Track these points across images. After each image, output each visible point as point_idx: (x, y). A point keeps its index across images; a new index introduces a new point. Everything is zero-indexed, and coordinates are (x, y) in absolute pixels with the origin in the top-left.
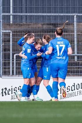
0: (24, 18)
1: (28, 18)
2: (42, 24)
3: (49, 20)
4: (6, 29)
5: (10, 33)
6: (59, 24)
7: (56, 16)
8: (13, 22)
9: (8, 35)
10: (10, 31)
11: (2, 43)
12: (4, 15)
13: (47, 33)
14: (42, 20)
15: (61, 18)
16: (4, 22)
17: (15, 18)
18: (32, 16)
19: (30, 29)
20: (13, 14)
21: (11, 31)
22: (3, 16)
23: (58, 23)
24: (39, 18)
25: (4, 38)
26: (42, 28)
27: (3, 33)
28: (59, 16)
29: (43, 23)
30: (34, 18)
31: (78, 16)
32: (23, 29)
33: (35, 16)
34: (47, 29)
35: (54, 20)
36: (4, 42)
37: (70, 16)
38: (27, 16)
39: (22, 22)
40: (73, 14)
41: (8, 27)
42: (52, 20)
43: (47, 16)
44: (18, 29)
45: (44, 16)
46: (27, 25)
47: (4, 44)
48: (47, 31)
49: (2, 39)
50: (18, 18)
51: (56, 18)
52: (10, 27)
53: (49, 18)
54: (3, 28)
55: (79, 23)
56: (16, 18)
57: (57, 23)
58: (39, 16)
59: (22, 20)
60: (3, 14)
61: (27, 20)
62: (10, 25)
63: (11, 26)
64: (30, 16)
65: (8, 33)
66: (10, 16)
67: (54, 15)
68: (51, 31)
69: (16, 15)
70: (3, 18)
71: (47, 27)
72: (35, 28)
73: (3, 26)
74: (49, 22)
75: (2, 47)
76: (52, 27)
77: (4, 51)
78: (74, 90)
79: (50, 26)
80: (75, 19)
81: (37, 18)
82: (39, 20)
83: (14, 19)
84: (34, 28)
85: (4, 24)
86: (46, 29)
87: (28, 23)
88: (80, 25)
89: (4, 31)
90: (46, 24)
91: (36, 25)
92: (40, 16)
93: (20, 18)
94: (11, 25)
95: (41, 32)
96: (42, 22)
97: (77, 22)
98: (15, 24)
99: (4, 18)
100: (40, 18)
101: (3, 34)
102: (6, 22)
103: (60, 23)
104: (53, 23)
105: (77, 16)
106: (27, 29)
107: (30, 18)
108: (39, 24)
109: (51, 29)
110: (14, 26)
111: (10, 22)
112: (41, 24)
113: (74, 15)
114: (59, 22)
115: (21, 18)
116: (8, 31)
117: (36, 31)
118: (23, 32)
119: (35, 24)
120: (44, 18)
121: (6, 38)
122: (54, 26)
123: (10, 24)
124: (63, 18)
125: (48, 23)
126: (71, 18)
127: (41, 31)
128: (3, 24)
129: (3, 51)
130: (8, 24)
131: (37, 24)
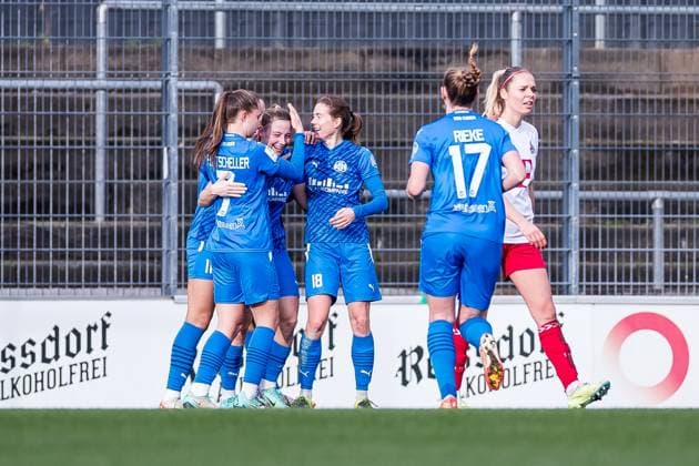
0: (279, 26)
1: (299, 23)
2: (362, 54)
3: (394, 35)
4: (195, 75)
5: (212, 91)
6: (442, 54)
7: (426, 14)
8: (227, 41)
9: (203, 104)
10: (211, 84)
11: (177, 138)
12: (187, 11)
13: (387, 92)
14: (363, 35)
15: (450, 25)
16: (187, 42)
17: (235, 23)
18: (315, 13)
19: (305, 76)
20: (226, 7)
21: (218, 86)
22: (180, 12)
23: (438, 47)
24: (346, 24)
25: (186, 116)
26: (363, 70)
27: (180, 91)
28: (442, 14)
29: (366, 48)
30: (323, 24)
31: (529, 14)
32: (275, 76)
33: (331, 13)
34: (386, 76)
35: (418, 35)
36: (187, 135)
37: (490, 14)
38: (290, 13)
39: (267, 43)
40: (507, 8)
41: (204, 64)
42: (410, 35)
43: (387, 13)
44: (250, 76)
45: (371, 13)
46: (290, 55)
47: (187, 143)
48: (387, 84)
49: (176, 120)
50: (251, 23)
51: (426, 25)
52: (215, 63)
53: (395, 25)
54: (180, 69)
55: (533, 50)
56: (243, 24)
57: (430, 47)
58: (346, 13)
59: (267, 34)
60: (180, 7)
61: (290, 34)
62: (212, 56)
63: (219, 60)
64: (307, 13)
65: (204, 91)
66: (212, 13)
67: (418, 9)
68: (403, 85)
69: (243, 11)
70: (180, 23)
71: (386, 66)
72: (331, 69)
73: (180, 60)
74: (394, 42)
75: (176, 158)
76: (406, 66)
77: (187, 177)
78: (511, 357)
79: (398, 60)
80: (515, 31)
81: (339, 25)
82: (347, 35)
83: (234, 29)
84: (323, 70)
85: (187, 50)
86: (379, 76)
87: (296, 48)
88: (538, 57)
89: (187, 85)
90: (379, 52)
91: (334, 55)
92: (355, 13)
93: (259, 23)
94: (216, 56)
95: (355, 91)
96: (363, 42)
97: (527, 43)
98: (235, 52)
99: (187, 23)
100: (355, 23)
101: (180, 98)
102: (196, 42)
103: (446, 48)
104: (414, 46)
105: (523, 14)
106: (292, 76)
107: (307, 24)
108: (347, 51)
109: (402, 76)
110: (232, 60)
111: (212, 42)
112: (356, 52)
113: (512, 12)
114: (439, 40)
115: (267, 24)
116: (202, 85)
117: (343, 86)
118: (275, 89)
119: (330, 51)
120: (370, 24)
121: (195, 117)
122: (418, 63)
123: (213, 50)
124: (458, 25)
125: (390, 48)
126: (498, 25)
127: (355, 83)
128: (180, 51)
129: (180, 178)
130: (203, 53)
131: (338, 52)
